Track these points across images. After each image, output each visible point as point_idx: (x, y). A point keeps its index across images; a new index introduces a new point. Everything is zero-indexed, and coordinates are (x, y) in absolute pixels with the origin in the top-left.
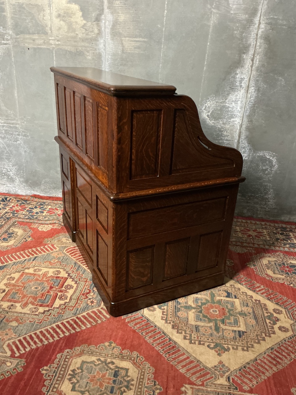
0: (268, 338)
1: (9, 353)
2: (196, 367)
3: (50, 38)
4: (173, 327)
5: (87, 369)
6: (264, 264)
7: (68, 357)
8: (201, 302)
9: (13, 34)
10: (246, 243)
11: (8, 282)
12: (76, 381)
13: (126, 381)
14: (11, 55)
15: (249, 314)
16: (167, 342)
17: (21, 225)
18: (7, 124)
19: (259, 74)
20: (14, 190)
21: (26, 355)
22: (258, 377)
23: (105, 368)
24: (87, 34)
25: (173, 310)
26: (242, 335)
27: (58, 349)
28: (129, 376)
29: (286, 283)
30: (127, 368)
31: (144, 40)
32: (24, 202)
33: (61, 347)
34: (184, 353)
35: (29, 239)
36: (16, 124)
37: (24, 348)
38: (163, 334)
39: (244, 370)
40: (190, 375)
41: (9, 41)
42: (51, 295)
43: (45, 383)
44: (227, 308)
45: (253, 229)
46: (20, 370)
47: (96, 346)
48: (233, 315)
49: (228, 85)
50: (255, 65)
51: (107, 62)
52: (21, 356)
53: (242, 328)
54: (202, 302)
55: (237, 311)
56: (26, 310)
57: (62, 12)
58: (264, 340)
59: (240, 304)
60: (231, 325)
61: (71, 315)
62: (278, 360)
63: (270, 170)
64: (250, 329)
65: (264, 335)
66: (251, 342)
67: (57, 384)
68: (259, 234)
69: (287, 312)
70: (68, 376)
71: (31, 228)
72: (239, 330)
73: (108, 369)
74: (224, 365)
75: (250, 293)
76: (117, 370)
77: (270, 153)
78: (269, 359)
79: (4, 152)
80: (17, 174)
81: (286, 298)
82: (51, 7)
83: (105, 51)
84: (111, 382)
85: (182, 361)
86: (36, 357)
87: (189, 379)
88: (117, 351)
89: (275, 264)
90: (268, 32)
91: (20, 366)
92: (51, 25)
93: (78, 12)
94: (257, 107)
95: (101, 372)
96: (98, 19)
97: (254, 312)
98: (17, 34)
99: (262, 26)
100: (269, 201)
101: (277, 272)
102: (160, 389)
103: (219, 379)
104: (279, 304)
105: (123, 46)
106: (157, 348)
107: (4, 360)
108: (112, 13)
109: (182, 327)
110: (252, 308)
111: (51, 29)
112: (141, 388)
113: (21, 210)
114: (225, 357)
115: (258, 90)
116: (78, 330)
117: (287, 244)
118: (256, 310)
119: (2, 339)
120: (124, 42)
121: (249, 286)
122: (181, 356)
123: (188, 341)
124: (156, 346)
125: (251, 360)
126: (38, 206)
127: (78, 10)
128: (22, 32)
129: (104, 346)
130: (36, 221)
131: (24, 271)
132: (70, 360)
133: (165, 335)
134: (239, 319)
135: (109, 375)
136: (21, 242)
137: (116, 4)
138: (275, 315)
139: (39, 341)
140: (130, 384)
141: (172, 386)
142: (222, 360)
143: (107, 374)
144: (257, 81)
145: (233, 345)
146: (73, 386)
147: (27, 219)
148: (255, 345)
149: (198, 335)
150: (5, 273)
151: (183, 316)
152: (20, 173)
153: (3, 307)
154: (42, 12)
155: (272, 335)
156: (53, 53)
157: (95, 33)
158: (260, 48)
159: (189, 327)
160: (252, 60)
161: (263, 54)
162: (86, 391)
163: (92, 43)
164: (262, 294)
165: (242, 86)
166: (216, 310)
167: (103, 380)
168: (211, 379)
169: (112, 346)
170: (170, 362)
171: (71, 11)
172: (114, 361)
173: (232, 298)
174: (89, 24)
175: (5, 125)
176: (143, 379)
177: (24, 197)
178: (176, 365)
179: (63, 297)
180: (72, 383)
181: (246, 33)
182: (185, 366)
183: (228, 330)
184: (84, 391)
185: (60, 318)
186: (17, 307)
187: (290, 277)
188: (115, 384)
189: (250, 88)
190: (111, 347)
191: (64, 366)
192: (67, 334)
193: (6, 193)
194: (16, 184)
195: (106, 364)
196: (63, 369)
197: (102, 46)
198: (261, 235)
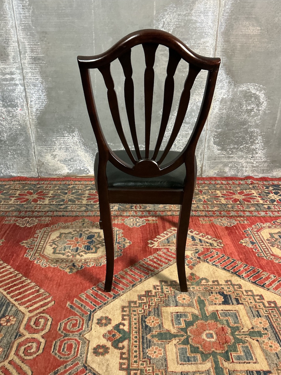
8: (185, 321)
15: (266, 332)
44: (229, 326)
45: (238, 191)
48: (241, 341)
53: (262, 364)
54: (187, 319)
55: (245, 329)
59: (247, 314)
60: (241, 361)
64: (275, 362)
68: (248, 197)
72: (258, 369)
75: (258, 290)
97: (271, 326)
110: (267, 317)
118: (274, 322)
121: (253, 279)
134: (251, 347)
151: (157, 356)
164: (276, 288)
166: (211, 334)
173: (233, 304)
198: (251, 198)
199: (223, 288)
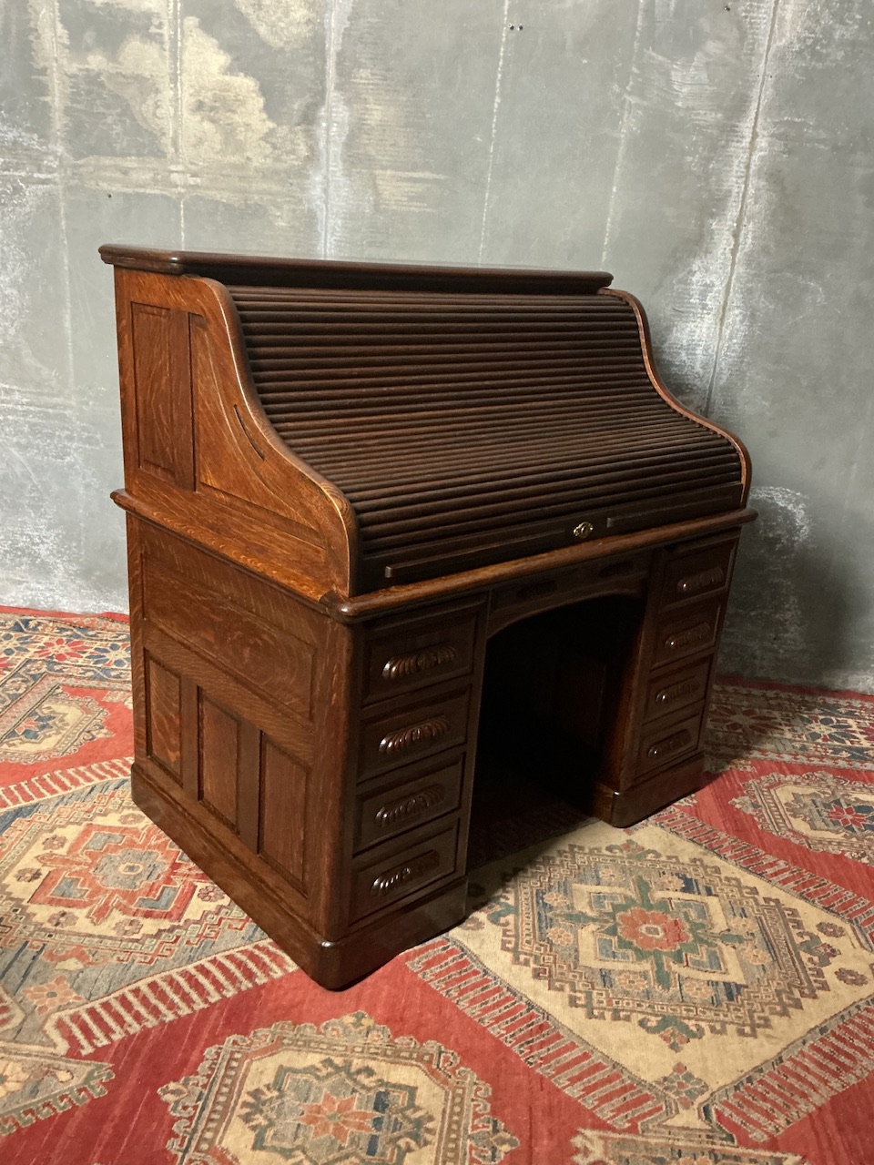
0: (810, 1001)
1: (63, 1046)
2: (609, 1080)
3: (173, 168)
4: (537, 975)
5: (296, 1089)
6: (783, 802)
7: (237, 1056)
8: (612, 904)
9: (66, 154)
10: (726, 745)
11: (48, 851)
12: (264, 1123)
13: (410, 1121)
14: (59, 212)
15: (750, 937)
16: (521, 1014)
17: (74, 694)
18: (38, 406)
19: (752, 272)
20: (50, 600)
21: (113, 1051)
22: (788, 1106)
23: (347, 1084)
24: (277, 159)
25: (534, 925)
26: (735, 992)
27: (205, 1035)
28: (417, 1109)
29: (847, 854)
30: (412, 1084)
31: (435, 176)
32: (79, 633)
33: (215, 1027)
34: (573, 1043)
35: (101, 735)
36: (65, 407)
37: (108, 1031)
38: (508, 994)
39: (747, 1089)
40: (596, 1103)
41: (56, 174)
42: (175, 890)
43: (174, 1128)
44: (688, 920)
45: (744, 709)
46: (98, 1091)
47: (317, 1024)
48: (706, 942)
49: (667, 305)
50: (743, 249)
51: (333, 234)
52: (98, 1055)
53: (735, 976)
54: (616, 902)
56: (106, 928)
57: (207, 97)
58: (798, 1005)
59: (723, 910)
60: (701, 968)
61: (239, 941)
62: (842, 1059)
63: (787, 540)
64: (757, 976)
65: (797, 994)
66: (763, 1011)
67: (209, 1130)
68: (763, 722)
69: (858, 932)
70: (242, 1107)
71: (104, 704)
72: (727, 981)
73: (357, 1088)
74: (689, 1076)
75: (750, 880)
76: (382, 1090)
77: (787, 493)
78: (818, 1057)
79: (23, 486)
80: (59, 552)
81: (850, 894)
82: (179, 84)
83: (326, 203)
84: (369, 1123)
85: (568, 1066)
86: (142, 1055)
87: (593, 1116)
88: (379, 1038)
89: (814, 802)
90: (778, 159)
91: (98, 1080)
92: (175, 131)
93: (254, 99)
94: (749, 364)
95: (337, 1095)
96: (308, 119)
97: (763, 930)
98: (79, 156)
99: (762, 142)
100: (786, 631)
101: (819, 824)
102: (511, 1142)
103: (677, 1112)
104: (834, 909)
105: (377, 194)
106: (493, 1029)
107: (49, 1066)
108: (348, 102)
109: (562, 974)
110: (759, 920)
111: (175, 143)
112: (455, 1140)
113: (72, 655)
114: (691, 1054)
115: (751, 316)
116: (261, 979)
117: (841, 751)
119: (40, 1008)
120: (381, 183)
121: (745, 862)
122: (564, 1052)
123: (581, 1013)
124: (492, 1024)
125: (766, 1061)
126: (120, 644)
127: (253, 91)
128: (94, 151)
129: (342, 1024)
130: (117, 686)
131: (91, 820)
132: (245, 1066)
133: (515, 995)
134: (722, 953)
135: (360, 1104)
136: (78, 742)
137: (361, 78)
138: (824, 939)
139: (150, 1013)
140: (422, 1130)
141: (546, 1133)
142: (685, 1062)
143: (356, 1103)
144: (750, 291)
145: (712, 1021)
146: (257, 1135)
147: (90, 678)
148: (775, 1020)
149: (611, 996)
150: (35, 826)
151: (562, 942)
152: (69, 548)
153: (37, 919)
154: (153, 95)
155: (819, 993)
156: (179, 209)
157: (299, 158)
158: (756, 203)
159: (581, 974)
160: (736, 235)
161: (764, 219)
162: (298, 1148)
163: (291, 184)
164: (784, 882)
165: (707, 305)
166: (656, 929)
167: (343, 1118)
168: (657, 1114)
169: (362, 1025)
170: (535, 1067)
171: (232, 95)
172: (372, 1064)
174: (283, 130)
175: (32, 408)
176: (460, 1114)
177: (79, 619)
178: (553, 1076)
179: (212, 894)
180: (253, 1128)
181: (717, 161)
182: (579, 1078)
183: (696, 981)
184: (291, 1150)
185: (208, 949)
186: (77, 918)
187: (858, 838)
188: (378, 1130)
189: (730, 310)
190: (361, 1028)
191: (228, 1081)
192: (230, 992)
193: (24, 606)
194: (56, 581)
195: (349, 1075)
196: (225, 1090)
197: (317, 192)
198: (767, 726)
199: (685, 869)
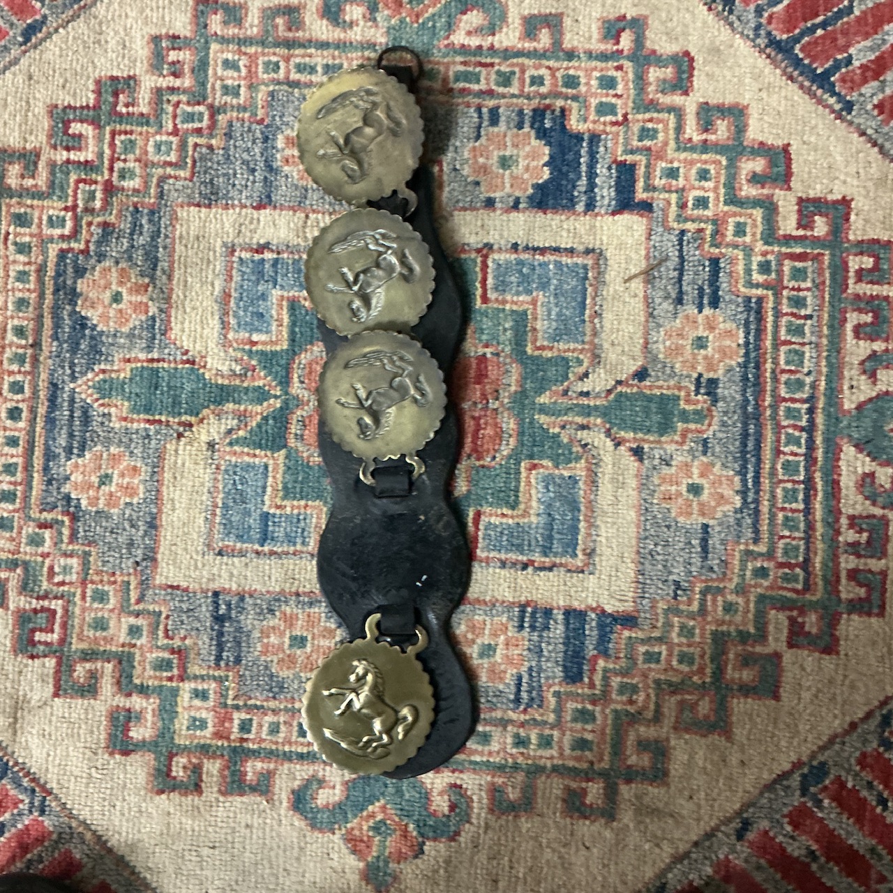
0: (809, 659)
26: (590, 651)
55: (600, 380)
59: (649, 279)
60: (513, 556)
110: (752, 311)
118: (777, 344)
123: (138, 769)
134: (593, 482)
148: (683, 750)
149: (231, 697)
173: (590, 206)
199: (572, 82)
